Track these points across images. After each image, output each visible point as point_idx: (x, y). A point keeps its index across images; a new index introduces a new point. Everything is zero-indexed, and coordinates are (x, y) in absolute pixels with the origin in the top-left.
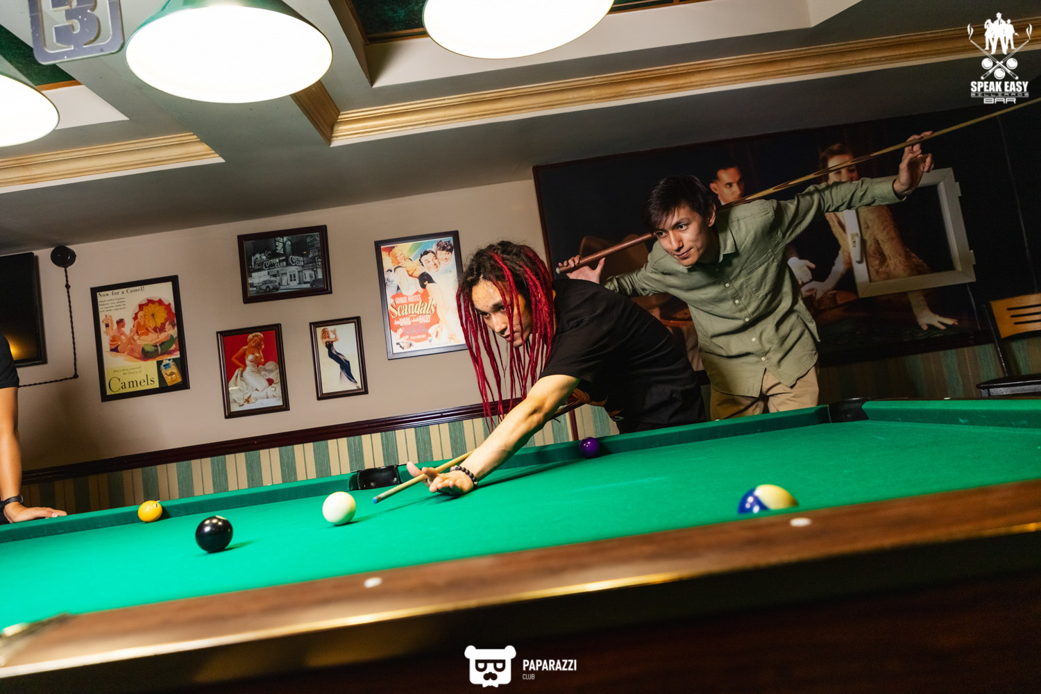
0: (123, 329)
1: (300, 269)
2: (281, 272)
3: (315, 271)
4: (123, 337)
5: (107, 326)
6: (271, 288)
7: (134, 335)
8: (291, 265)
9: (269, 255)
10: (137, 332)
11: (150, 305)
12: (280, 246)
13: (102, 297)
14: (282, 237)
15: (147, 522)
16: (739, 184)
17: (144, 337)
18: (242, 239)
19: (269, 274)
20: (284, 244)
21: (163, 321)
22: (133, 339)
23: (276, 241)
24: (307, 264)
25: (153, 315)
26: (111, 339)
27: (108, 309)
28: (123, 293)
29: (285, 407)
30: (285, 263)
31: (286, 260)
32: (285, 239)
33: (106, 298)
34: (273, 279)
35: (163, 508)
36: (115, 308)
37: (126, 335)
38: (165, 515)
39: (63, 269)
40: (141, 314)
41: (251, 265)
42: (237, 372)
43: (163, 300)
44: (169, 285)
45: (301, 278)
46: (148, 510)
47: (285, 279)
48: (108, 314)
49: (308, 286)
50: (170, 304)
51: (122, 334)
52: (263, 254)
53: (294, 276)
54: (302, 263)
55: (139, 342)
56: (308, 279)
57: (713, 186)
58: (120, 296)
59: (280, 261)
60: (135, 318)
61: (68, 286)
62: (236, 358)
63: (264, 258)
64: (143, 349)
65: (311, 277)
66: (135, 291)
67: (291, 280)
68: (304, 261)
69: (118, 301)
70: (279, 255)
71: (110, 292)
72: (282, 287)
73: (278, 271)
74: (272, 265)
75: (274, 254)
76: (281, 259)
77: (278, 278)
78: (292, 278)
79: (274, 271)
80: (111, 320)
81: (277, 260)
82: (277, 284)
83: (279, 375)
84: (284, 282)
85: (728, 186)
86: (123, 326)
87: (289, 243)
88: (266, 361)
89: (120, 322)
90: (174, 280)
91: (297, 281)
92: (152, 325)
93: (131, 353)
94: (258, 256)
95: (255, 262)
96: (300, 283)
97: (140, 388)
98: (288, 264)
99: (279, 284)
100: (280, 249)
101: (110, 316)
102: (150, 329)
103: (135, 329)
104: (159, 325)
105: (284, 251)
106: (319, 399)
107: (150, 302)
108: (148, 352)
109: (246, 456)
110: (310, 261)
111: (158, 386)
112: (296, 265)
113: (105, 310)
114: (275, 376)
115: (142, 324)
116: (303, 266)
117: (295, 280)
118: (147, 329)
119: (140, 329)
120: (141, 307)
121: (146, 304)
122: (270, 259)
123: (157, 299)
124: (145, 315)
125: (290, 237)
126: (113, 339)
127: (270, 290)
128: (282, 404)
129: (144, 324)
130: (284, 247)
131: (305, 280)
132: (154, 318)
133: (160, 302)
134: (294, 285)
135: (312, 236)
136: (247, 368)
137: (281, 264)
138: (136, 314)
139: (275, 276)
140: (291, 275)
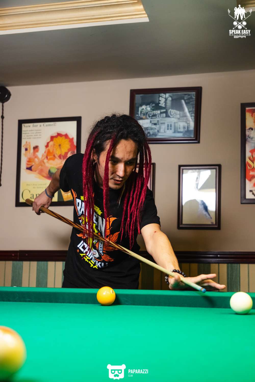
0: (37, 153)
1: (176, 120)
2: (160, 122)
3: (188, 123)
4: (36, 159)
5: (26, 150)
7: (44, 159)
8: (169, 117)
9: (153, 107)
10: (47, 157)
11: (59, 137)
12: (162, 101)
14: (165, 93)
17: (51, 161)
18: (133, 93)
19: (151, 122)
20: (166, 99)
21: (67, 151)
22: (43, 162)
23: (160, 96)
24: (182, 117)
25: (60, 145)
28: (41, 126)
30: (164, 115)
31: (166, 112)
32: (168, 95)
34: (154, 126)
37: (38, 159)
40: (51, 143)
41: (138, 114)
43: (69, 135)
45: (176, 129)
47: (164, 127)
48: (28, 141)
49: (181, 135)
50: (73, 138)
51: (36, 157)
52: (148, 106)
53: (171, 126)
54: (178, 116)
55: (47, 165)
56: (182, 130)
58: (39, 128)
59: (161, 113)
60: (47, 146)
63: (149, 109)
64: (49, 171)
65: (184, 127)
66: (49, 125)
67: (168, 129)
68: (180, 115)
69: (36, 132)
70: (161, 108)
72: (160, 134)
73: (158, 121)
74: (155, 115)
75: (157, 107)
76: (162, 111)
77: (158, 126)
78: (169, 127)
79: (155, 120)
80: (29, 146)
81: (159, 112)
82: (156, 131)
84: (162, 130)
86: (38, 151)
87: (170, 99)
89: (36, 148)
90: (78, 120)
91: (173, 130)
92: (58, 152)
93: (41, 173)
94: (144, 107)
96: (175, 132)
98: (167, 116)
99: (158, 131)
100: (162, 104)
101: (29, 143)
102: (56, 156)
103: (45, 154)
104: (63, 153)
105: (165, 105)
106: (179, 228)
107: (59, 135)
110: (185, 115)
112: (173, 117)
115: (51, 151)
116: (179, 119)
117: (171, 129)
118: (54, 155)
119: (49, 155)
120: (52, 138)
121: (56, 137)
122: (154, 110)
123: (64, 133)
124: (54, 144)
125: (171, 94)
126: (29, 161)
129: (53, 151)
130: (165, 102)
131: (179, 130)
132: (60, 148)
133: (66, 136)
134: (170, 133)
135: (189, 95)
137: (162, 115)
138: (48, 143)
139: (155, 124)
140: (168, 125)
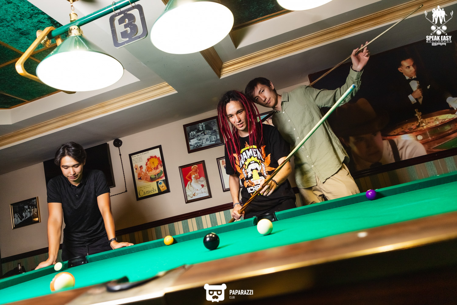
0: (142, 170)
1: (210, 136)
2: (202, 138)
3: (216, 136)
4: (142, 173)
5: (136, 169)
6: (199, 145)
7: (147, 172)
8: (206, 135)
9: (196, 131)
10: (148, 170)
11: (152, 158)
12: (200, 127)
13: (133, 157)
14: (201, 123)
15: (168, 245)
16: (413, 66)
17: (150, 172)
18: (185, 126)
19: (197, 139)
20: (202, 126)
21: (157, 165)
22: (146, 173)
23: (199, 125)
24: (213, 133)
25: (153, 163)
26: (138, 174)
27: (136, 162)
28: (141, 155)
29: (210, 196)
30: (203, 134)
31: (204, 133)
32: (202, 124)
33: (135, 158)
34: (199, 141)
35: (174, 239)
36: (138, 161)
37: (143, 172)
38: (175, 242)
39: (118, 148)
40: (148, 163)
41: (190, 137)
42: (188, 183)
43: (156, 156)
44: (158, 149)
45: (211, 140)
46: (167, 240)
47: (204, 141)
48: (136, 164)
49: (214, 142)
50: (159, 157)
51: (142, 172)
52: (194, 132)
53: (208, 139)
54: (210, 133)
55: (149, 174)
56: (214, 140)
57: (399, 69)
58: (140, 156)
59: (201, 133)
60: (146, 165)
61: (120, 155)
62: (188, 177)
63: (195, 133)
64: (151, 177)
65: (215, 138)
66: (145, 153)
67: (207, 141)
69: (139, 158)
70: (201, 131)
71: (136, 155)
72: (203, 145)
73: (201, 138)
74: (198, 136)
75: (199, 131)
77: (201, 141)
78: (207, 140)
79: (199, 138)
80: (138, 166)
81: (200, 133)
82: (201, 143)
83: (206, 183)
84: (204, 142)
85: (408, 68)
86: (142, 168)
87: (204, 125)
88: (200, 177)
89: (141, 167)
90: (160, 147)
91: (209, 141)
92: (153, 167)
93: (146, 179)
94: (192, 132)
95: (191, 135)
96: (210, 142)
97: (151, 194)
98: (205, 134)
99: (202, 143)
100: (201, 129)
101: (137, 165)
102: (152, 169)
103: (147, 169)
104: (156, 167)
105: (202, 129)
106: (224, 191)
107: (152, 157)
108: (153, 178)
109: (196, 219)
110: (213, 132)
111: (158, 192)
112: (208, 134)
113: (135, 162)
114: (204, 183)
115: (149, 167)
116: (211, 134)
117: (208, 141)
118: (151, 169)
119: (149, 169)
120: (148, 160)
121: (150, 158)
122: (197, 133)
123: (154, 156)
124: (150, 163)
125: (204, 123)
126: (139, 174)
127: (198, 146)
128: (208, 195)
129: (150, 167)
131: (212, 140)
132: (154, 164)
133: (155, 157)
134: (208, 143)
135: (213, 121)
136: (193, 181)
137: (202, 134)
138: (147, 163)
139: (200, 140)
